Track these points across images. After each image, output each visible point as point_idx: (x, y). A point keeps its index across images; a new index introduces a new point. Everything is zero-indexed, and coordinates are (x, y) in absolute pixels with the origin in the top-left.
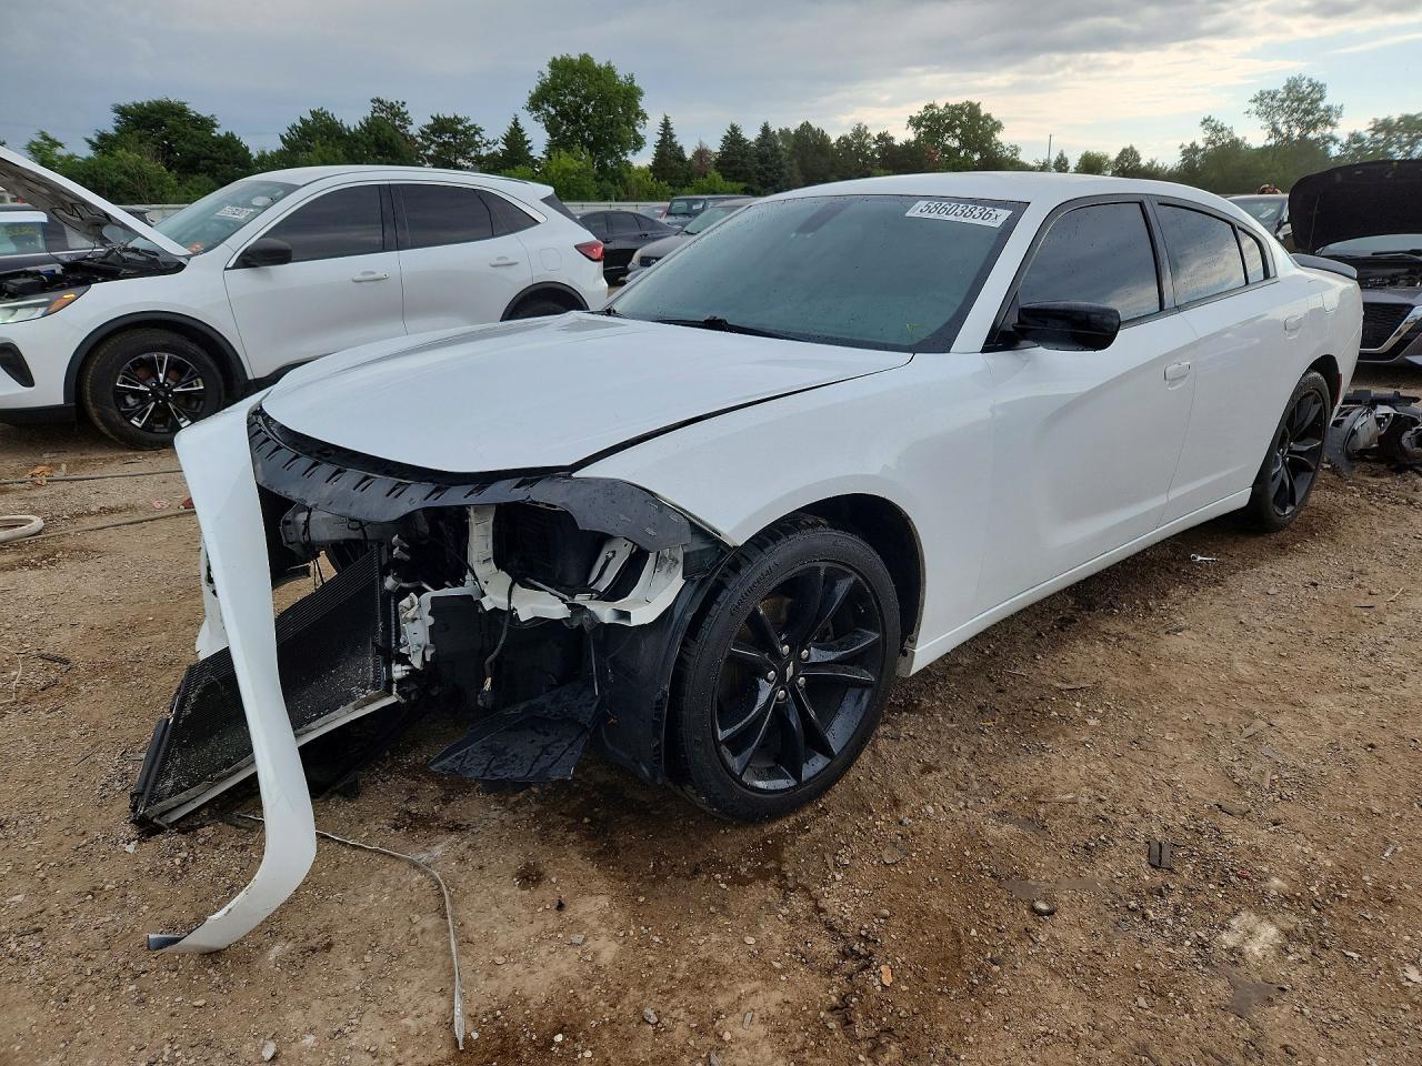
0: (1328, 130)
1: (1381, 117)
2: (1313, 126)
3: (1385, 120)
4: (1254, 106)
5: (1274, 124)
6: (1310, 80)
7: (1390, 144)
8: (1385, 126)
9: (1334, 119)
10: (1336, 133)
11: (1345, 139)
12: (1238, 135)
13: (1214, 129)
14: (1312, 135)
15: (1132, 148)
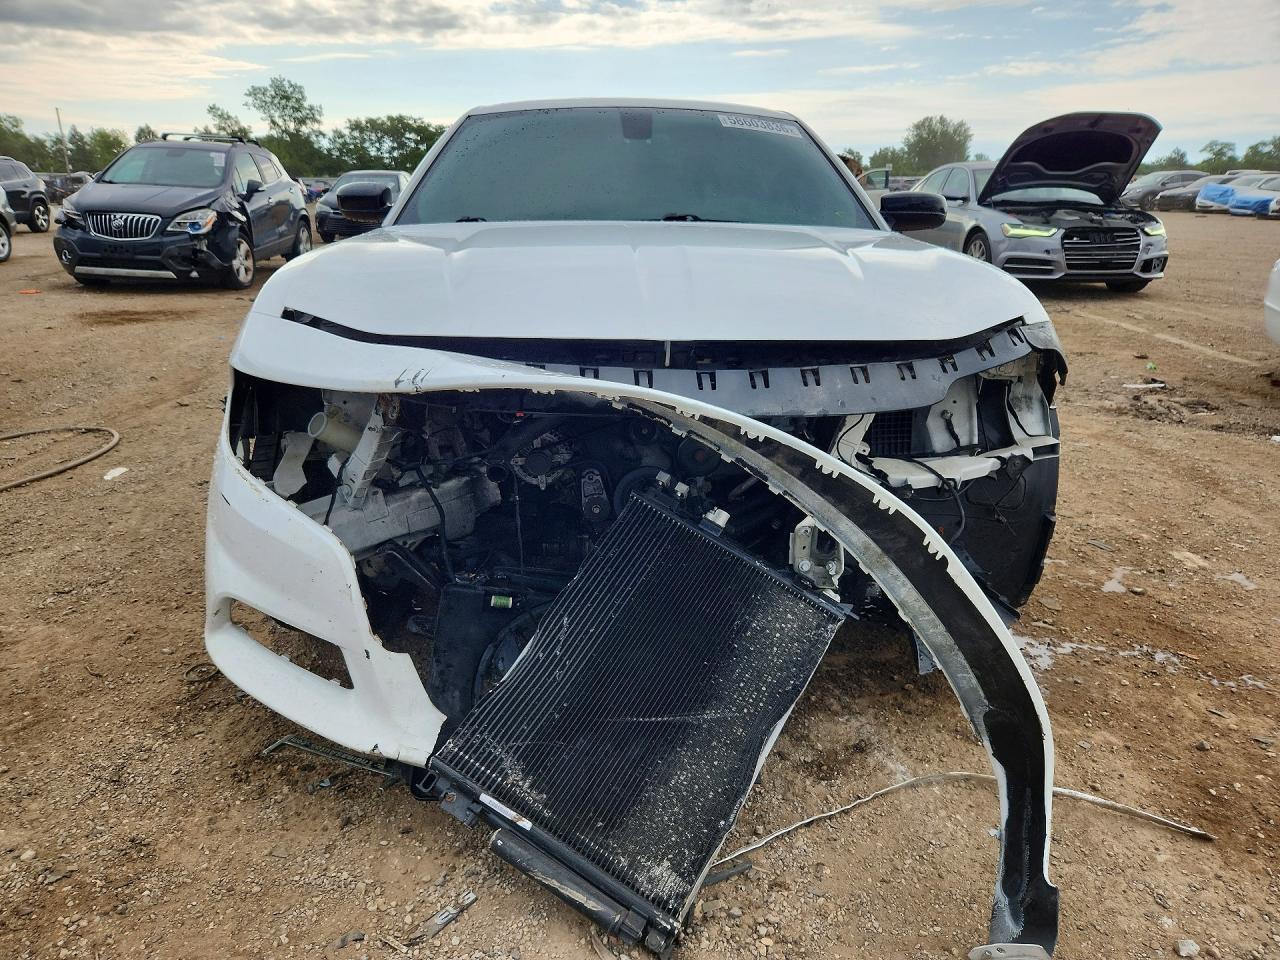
0: (316, 126)
1: (353, 118)
2: (302, 121)
3: (356, 122)
4: (250, 100)
5: (271, 117)
6: (289, 82)
7: (364, 141)
8: (356, 126)
9: (317, 117)
10: (323, 129)
11: (330, 135)
12: (244, 124)
13: (221, 116)
14: (305, 129)
15: (148, 128)
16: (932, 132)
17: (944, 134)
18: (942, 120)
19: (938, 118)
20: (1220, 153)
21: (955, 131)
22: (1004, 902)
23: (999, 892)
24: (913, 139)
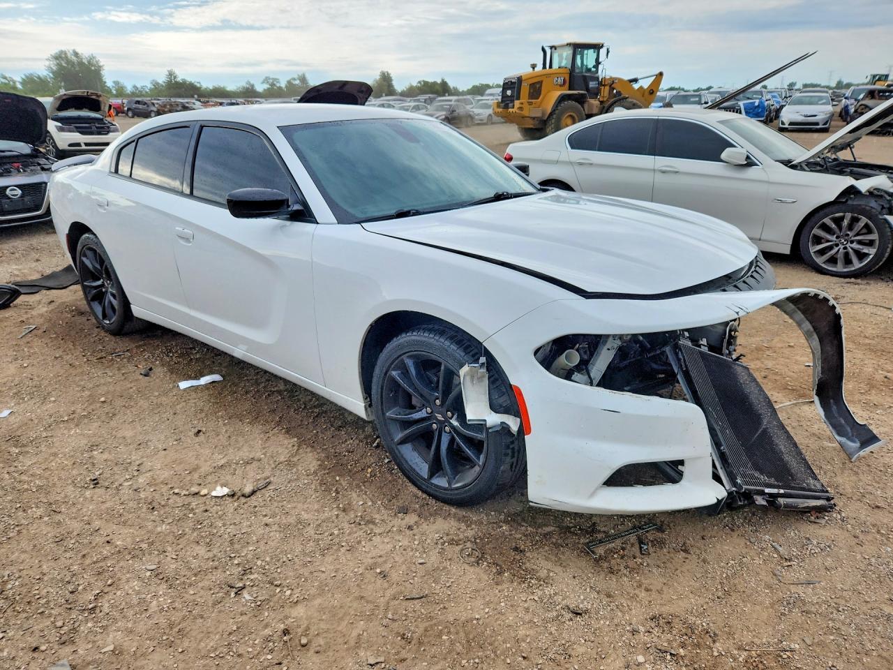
16: (68, 61)
17: (81, 63)
18: (76, 54)
19: (71, 52)
20: (273, 85)
21: (89, 62)
22: (843, 440)
23: (838, 438)
24: (54, 68)
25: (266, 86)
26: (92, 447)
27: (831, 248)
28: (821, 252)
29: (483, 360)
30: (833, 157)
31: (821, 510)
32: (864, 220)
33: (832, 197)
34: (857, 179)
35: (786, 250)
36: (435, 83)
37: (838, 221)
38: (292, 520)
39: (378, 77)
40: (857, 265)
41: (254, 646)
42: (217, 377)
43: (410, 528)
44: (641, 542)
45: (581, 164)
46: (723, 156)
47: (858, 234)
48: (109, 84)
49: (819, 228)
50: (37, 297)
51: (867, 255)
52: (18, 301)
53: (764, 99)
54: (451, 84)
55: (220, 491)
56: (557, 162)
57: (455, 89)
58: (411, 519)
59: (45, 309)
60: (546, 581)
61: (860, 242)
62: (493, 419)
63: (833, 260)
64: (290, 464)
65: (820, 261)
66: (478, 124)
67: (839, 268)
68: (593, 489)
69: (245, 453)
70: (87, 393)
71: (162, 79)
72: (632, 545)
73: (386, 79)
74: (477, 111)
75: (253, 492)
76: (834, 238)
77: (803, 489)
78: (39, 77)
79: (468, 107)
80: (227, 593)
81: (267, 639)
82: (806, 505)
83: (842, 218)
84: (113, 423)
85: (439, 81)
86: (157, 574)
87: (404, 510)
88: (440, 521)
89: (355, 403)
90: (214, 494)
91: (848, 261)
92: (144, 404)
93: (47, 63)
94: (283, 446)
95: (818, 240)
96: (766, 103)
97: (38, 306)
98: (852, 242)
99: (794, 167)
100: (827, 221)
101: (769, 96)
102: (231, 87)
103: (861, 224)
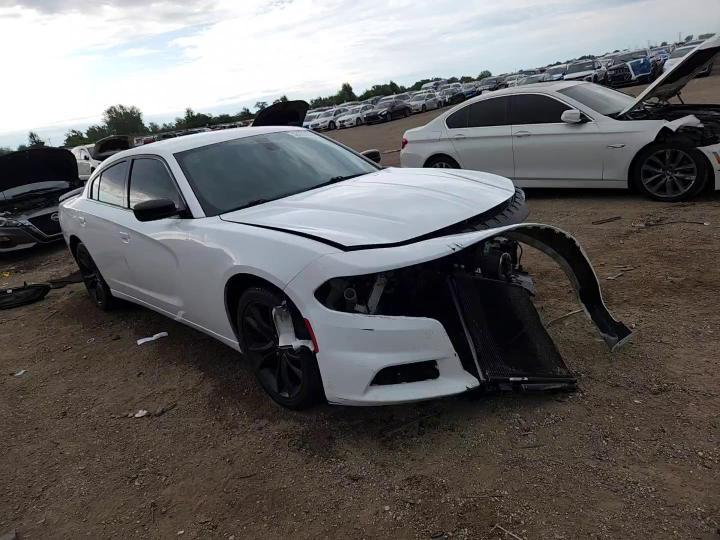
16: (117, 113)
19: (118, 106)
21: (131, 112)
22: (606, 335)
23: (603, 335)
24: (108, 119)
25: (258, 109)
26: (69, 391)
27: (660, 179)
28: (653, 183)
29: (284, 302)
30: (665, 103)
31: (565, 392)
32: (682, 154)
33: (652, 138)
34: (670, 121)
35: (625, 186)
36: (386, 86)
37: (662, 157)
38: (182, 429)
39: (341, 89)
40: (683, 191)
41: (130, 516)
42: (164, 334)
43: (260, 429)
44: (421, 425)
45: (457, 139)
46: (563, 117)
47: (679, 165)
48: (147, 125)
49: (648, 164)
50: (63, 290)
51: (690, 181)
52: (49, 294)
53: (649, 56)
54: (399, 85)
55: (141, 413)
56: (439, 140)
57: (402, 88)
58: (263, 423)
59: (66, 298)
60: (343, 459)
61: (682, 172)
62: (297, 344)
63: (663, 189)
64: (195, 391)
65: (652, 190)
66: (415, 114)
67: (669, 194)
68: (364, 388)
69: (167, 386)
70: (76, 354)
71: (183, 116)
72: (414, 428)
73: (347, 89)
74: (413, 103)
75: (163, 412)
76: (661, 171)
77: (549, 376)
78: (99, 128)
79: (405, 102)
80: (125, 482)
81: (141, 510)
82: (547, 388)
83: (664, 154)
84: (87, 373)
85: (389, 84)
86: (85, 472)
87: (262, 417)
88: (283, 422)
89: (234, 342)
90: (137, 416)
91: (675, 188)
92: (111, 357)
93: (103, 117)
94: (193, 377)
95: (648, 174)
96: (651, 60)
97: (62, 296)
98: (676, 172)
99: (621, 118)
100: (652, 157)
101: (654, 54)
102: (232, 114)
103: (681, 157)
